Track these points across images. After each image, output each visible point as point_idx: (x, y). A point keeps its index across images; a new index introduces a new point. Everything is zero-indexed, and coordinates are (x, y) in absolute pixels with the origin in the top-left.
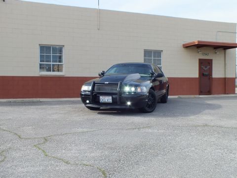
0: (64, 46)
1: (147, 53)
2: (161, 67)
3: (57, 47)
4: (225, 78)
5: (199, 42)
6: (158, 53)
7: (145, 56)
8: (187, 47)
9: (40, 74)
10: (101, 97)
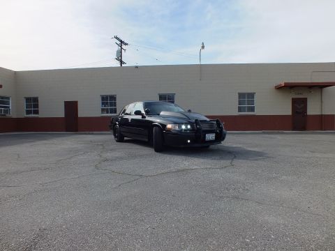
0: (175, 94)
1: (241, 95)
2: (254, 107)
3: (171, 95)
4: (322, 115)
5: (285, 83)
6: (251, 95)
7: (239, 97)
8: (279, 88)
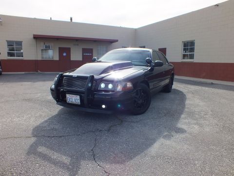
10: (68, 96)
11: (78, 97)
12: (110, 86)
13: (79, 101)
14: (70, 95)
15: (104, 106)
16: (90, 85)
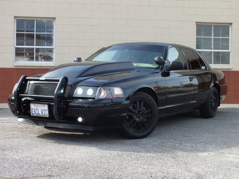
0: (55, 18)
1: (202, 28)
2: (229, 53)
3: (45, 21)
6: (223, 29)
7: (198, 33)
9: (16, 64)
10: (32, 106)
11: (46, 107)
12: (90, 92)
13: (47, 112)
14: (36, 105)
15: (80, 119)
16: (62, 91)
